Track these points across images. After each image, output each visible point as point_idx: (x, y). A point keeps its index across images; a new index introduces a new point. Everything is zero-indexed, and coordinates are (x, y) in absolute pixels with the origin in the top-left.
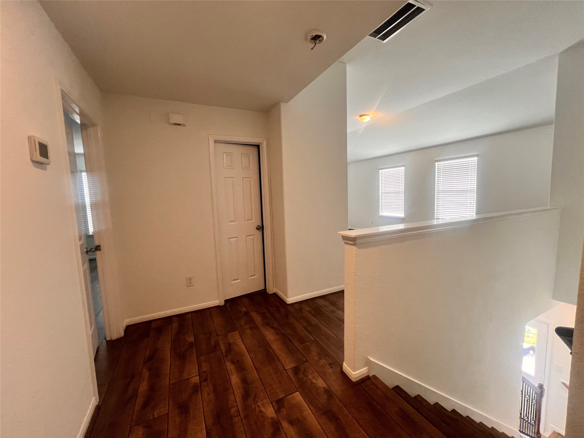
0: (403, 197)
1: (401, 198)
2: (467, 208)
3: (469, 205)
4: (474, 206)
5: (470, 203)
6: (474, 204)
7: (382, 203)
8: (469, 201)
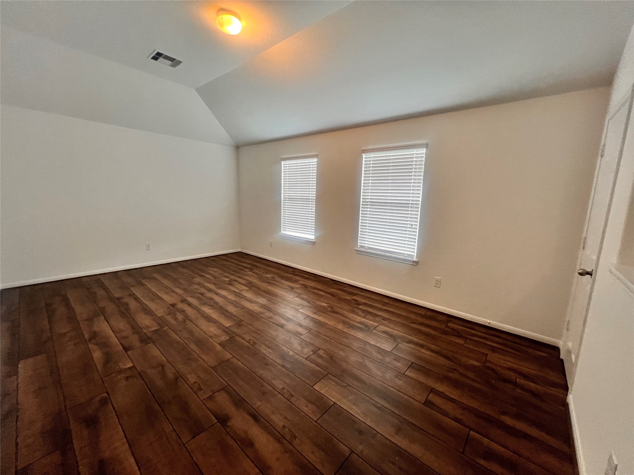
1: (312, 209)
2: (406, 234)
3: (408, 229)
4: (416, 232)
6: (416, 228)
8: (409, 222)
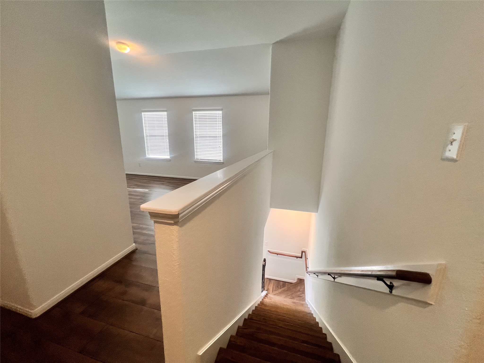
0: (167, 141)
2: (217, 150)
3: (218, 148)
4: (221, 149)
5: (219, 147)
6: (221, 148)
7: (147, 145)
8: (218, 145)
